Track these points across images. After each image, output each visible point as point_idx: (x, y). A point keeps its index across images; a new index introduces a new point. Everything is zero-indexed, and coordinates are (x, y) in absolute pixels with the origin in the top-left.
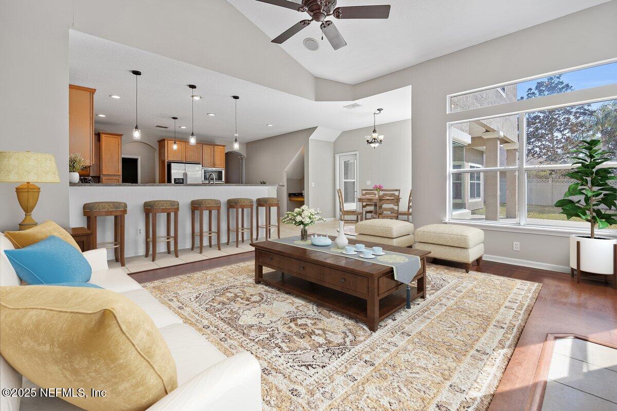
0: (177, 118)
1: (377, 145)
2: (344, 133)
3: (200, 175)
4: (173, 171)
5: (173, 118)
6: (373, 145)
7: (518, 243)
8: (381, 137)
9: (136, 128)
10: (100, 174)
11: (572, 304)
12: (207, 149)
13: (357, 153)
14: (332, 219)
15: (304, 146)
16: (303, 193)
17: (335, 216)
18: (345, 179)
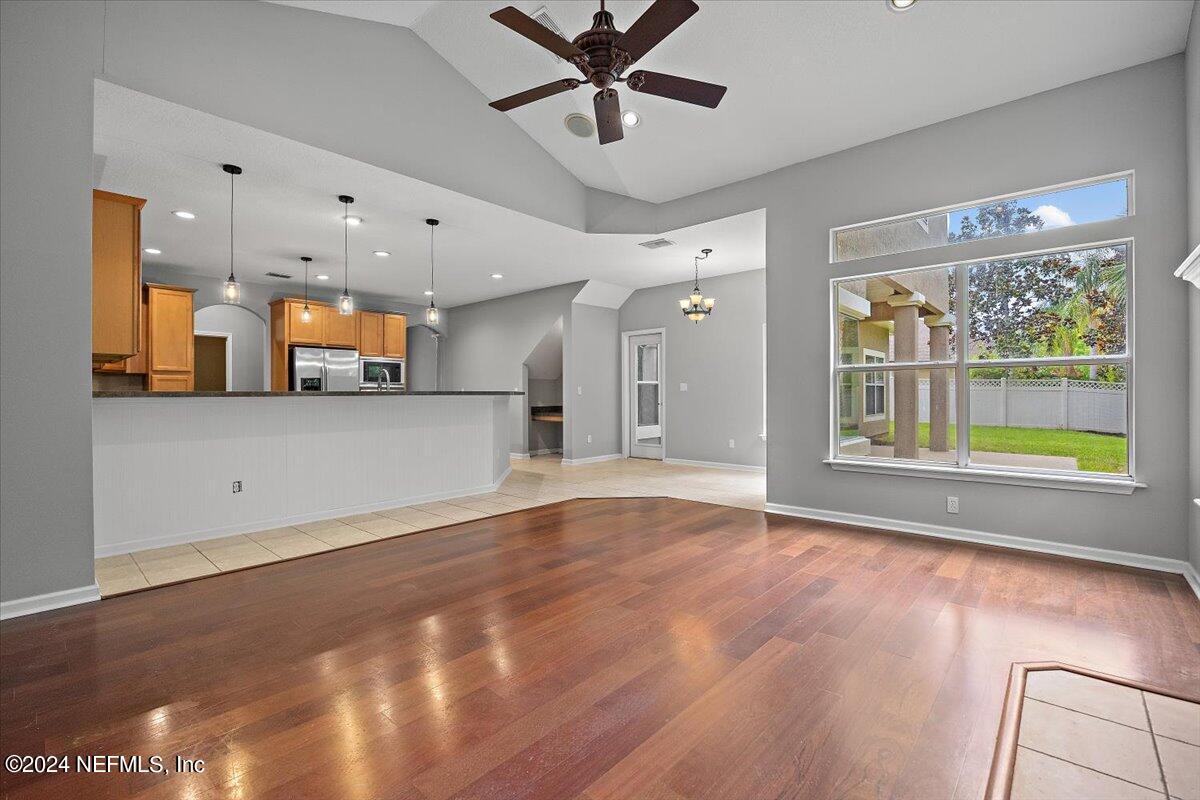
0: (310, 259)
1: (701, 317)
2: (639, 293)
3: (356, 371)
4: (298, 364)
5: (303, 259)
6: (692, 317)
7: (956, 499)
8: (709, 302)
9: (232, 278)
10: (147, 368)
11: (1051, 608)
12: (370, 321)
13: (662, 330)
14: (616, 456)
15: (562, 317)
16: (562, 407)
17: (620, 450)
18: (640, 378)
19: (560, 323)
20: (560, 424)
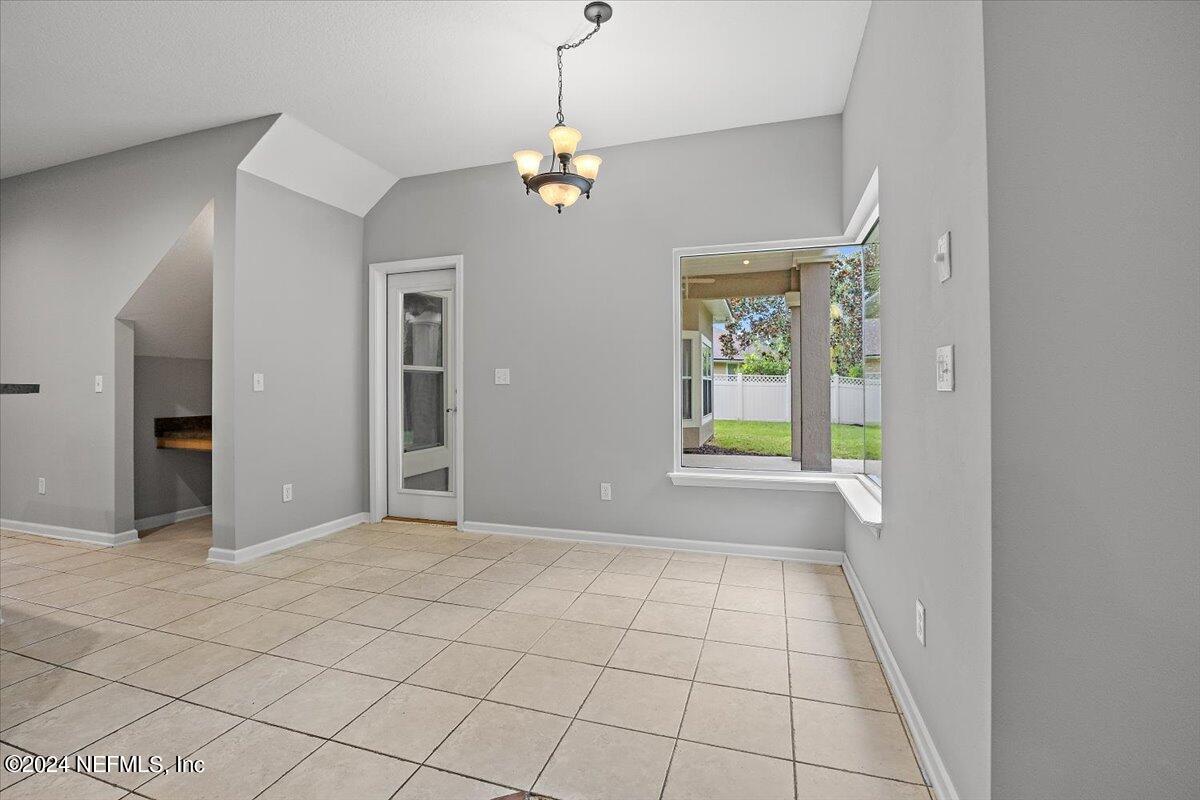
1: (571, 195)
2: (406, 185)
6: (550, 193)
8: (588, 165)
13: (458, 261)
14: (356, 519)
15: (212, 202)
16: (209, 418)
17: (365, 505)
18: (409, 358)
19: (208, 216)
20: (208, 454)
